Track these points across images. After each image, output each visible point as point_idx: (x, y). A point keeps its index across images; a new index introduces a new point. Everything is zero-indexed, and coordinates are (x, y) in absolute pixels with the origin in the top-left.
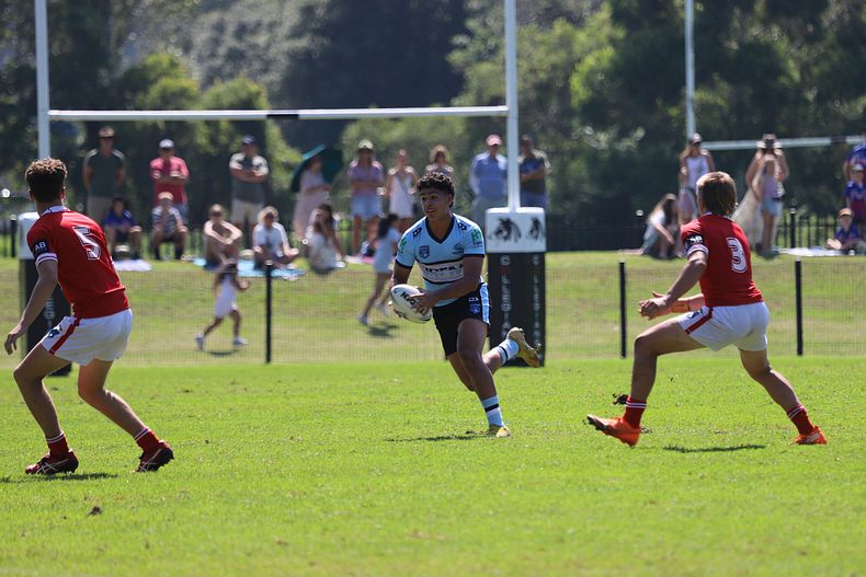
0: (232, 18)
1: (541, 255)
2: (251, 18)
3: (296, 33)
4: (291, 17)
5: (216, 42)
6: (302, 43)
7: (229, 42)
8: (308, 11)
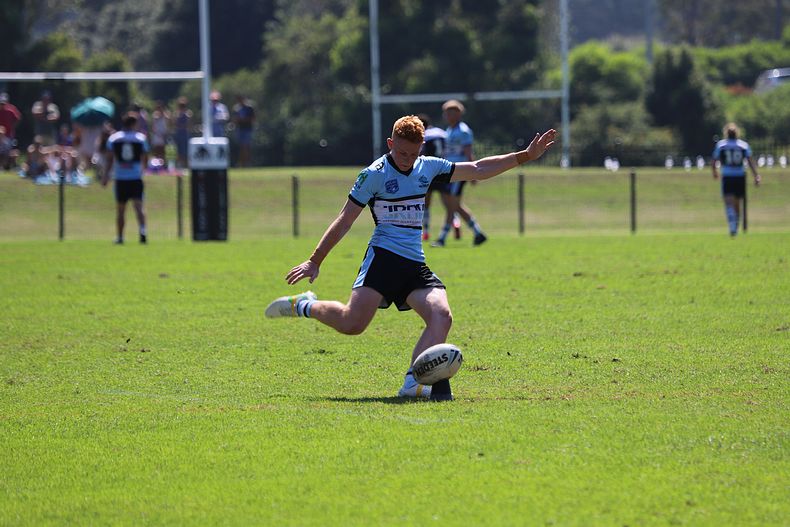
0: (122, 9)
1: (224, 171)
2: (134, 8)
3: (161, 19)
4: (158, 9)
5: (111, 25)
6: (165, 26)
7: (120, 25)
8: (168, 6)
